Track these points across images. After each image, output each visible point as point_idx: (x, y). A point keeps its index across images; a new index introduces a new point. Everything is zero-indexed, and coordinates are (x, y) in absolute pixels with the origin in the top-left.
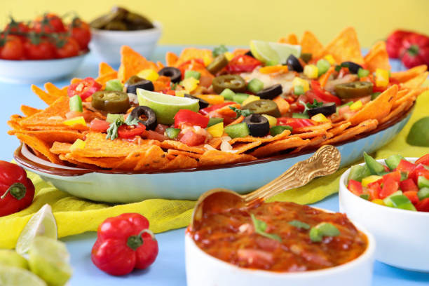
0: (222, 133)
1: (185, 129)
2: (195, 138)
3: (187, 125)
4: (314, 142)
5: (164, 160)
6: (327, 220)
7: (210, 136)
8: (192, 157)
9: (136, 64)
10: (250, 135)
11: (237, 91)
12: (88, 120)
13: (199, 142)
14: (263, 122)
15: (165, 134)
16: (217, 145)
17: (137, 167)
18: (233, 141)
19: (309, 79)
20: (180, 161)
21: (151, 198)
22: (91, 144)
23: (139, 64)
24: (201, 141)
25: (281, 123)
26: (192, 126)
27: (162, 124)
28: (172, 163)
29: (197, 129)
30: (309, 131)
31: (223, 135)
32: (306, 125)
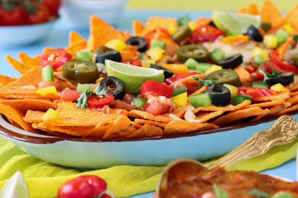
0: (186, 102)
1: (151, 99)
2: (161, 107)
3: (153, 95)
4: (273, 111)
5: (132, 129)
6: (285, 189)
7: (174, 105)
8: (157, 126)
9: (104, 32)
10: (212, 104)
11: (200, 60)
12: (59, 89)
13: (165, 111)
14: (224, 92)
15: (132, 104)
16: (181, 114)
17: (106, 136)
18: (197, 110)
19: (268, 49)
20: (146, 130)
21: (117, 165)
22: (62, 113)
23: (107, 33)
24: (166, 110)
25: (242, 92)
26: (158, 96)
27: (129, 93)
28: (138, 132)
29: (162, 99)
30: (269, 101)
31: (187, 105)
32: (265, 95)
